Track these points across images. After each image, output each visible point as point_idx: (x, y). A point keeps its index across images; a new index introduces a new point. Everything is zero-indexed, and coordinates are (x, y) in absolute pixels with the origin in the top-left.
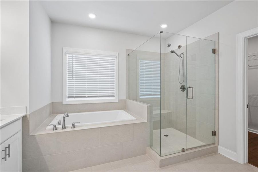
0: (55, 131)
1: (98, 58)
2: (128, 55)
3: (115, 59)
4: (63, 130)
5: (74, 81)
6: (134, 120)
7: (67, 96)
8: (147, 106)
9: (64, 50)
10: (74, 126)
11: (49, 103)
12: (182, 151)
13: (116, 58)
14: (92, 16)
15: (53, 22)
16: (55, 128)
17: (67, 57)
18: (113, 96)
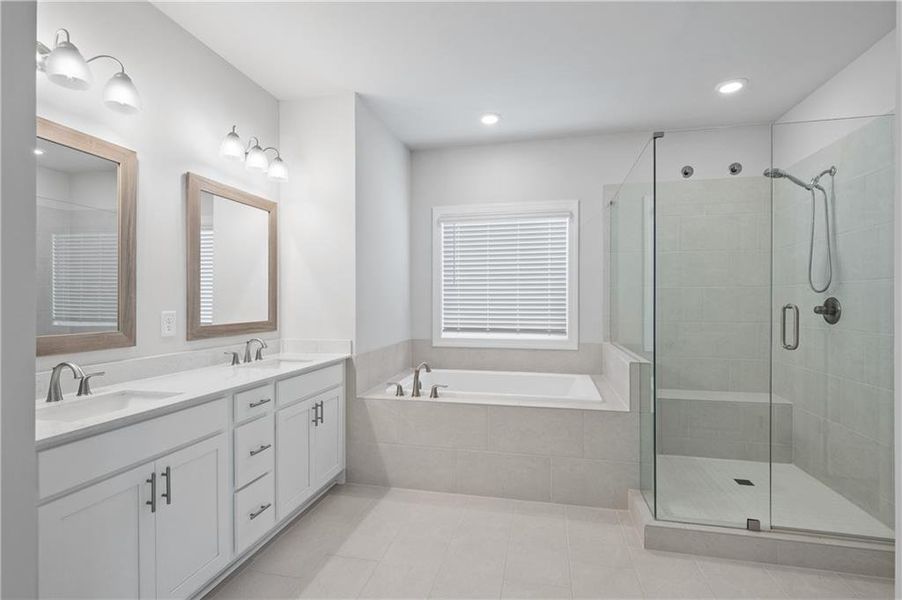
0: (399, 398)
1: (516, 225)
2: (611, 203)
3: (567, 220)
4: (415, 398)
5: (458, 288)
6: (594, 402)
7: (443, 325)
8: (631, 364)
9: (438, 212)
10: (435, 394)
11: (407, 339)
12: (748, 528)
13: (571, 216)
14: (490, 120)
15: (414, 153)
16: (400, 392)
17: (443, 230)
18: (562, 332)
